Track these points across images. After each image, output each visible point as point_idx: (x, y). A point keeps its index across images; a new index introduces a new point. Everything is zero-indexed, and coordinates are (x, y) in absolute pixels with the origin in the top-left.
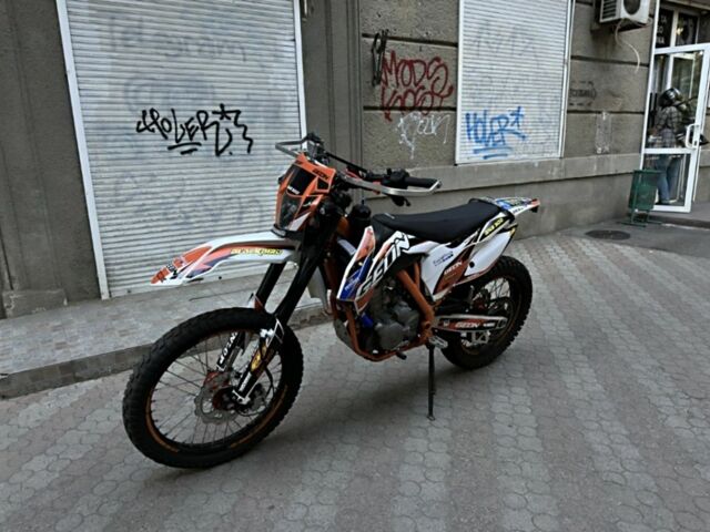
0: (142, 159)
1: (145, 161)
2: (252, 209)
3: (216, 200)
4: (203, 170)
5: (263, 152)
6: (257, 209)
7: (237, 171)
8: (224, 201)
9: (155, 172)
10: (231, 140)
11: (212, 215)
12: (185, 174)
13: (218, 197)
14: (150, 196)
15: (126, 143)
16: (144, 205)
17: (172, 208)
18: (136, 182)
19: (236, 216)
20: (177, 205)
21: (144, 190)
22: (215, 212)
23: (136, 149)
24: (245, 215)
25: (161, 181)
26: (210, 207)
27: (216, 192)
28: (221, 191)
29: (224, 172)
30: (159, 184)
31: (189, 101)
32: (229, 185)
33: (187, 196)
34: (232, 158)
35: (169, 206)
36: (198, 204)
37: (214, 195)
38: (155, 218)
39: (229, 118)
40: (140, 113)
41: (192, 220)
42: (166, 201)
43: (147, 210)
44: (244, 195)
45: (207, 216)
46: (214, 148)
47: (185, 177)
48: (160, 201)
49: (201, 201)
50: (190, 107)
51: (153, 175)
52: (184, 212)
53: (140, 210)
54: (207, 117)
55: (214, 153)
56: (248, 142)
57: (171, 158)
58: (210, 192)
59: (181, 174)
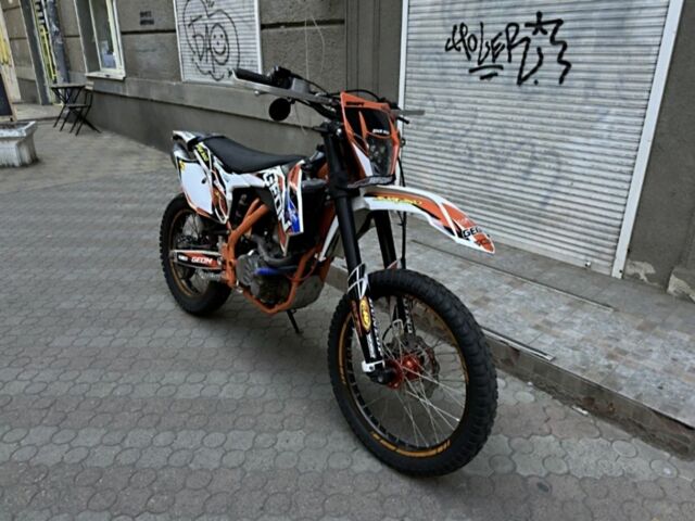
0: (445, 81)
1: (447, 84)
2: (547, 164)
3: (504, 141)
4: (499, 101)
5: (583, 83)
6: (553, 165)
7: (539, 108)
8: (514, 145)
9: (453, 98)
10: (540, 63)
11: (498, 160)
12: (480, 104)
13: (508, 138)
14: (444, 124)
15: (435, 63)
16: (437, 132)
17: (460, 141)
18: (435, 107)
19: (523, 168)
20: (465, 139)
21: (440, 116)
22: (501, 157)
23: (442, 70)
24: (534, 170)
25: (455, 108)
26: (498, 150)
27: (508, 131)
28: (513, 131)
29: (523, 107)
30: (453, 111)
31: (501, 11)
32: (525, 126)
33: (477, 131)
34: (537, 89)
35: (458, 138)
36: (487, 142)
37: (504, 134)
38: (443, 148)
39: (545, 32)
40: (451, 29)
41: (475, 160)
42: (456, 132)
43: (440, 138)
44: (540, 142)
45: (491, 158)
46: (517, 73)
47: (479, 107)
48: (451, 131)
49: (489, 139)
50: (500, 19)
51: (450, 101)
52: (470, 149)
53: (434, 137)
54: (517, 32)
55: (515, 80)
56: (564, 67)
57: (469, 83)
58: (500, 130)
59: (475, 103)
